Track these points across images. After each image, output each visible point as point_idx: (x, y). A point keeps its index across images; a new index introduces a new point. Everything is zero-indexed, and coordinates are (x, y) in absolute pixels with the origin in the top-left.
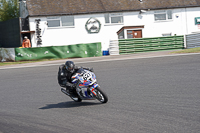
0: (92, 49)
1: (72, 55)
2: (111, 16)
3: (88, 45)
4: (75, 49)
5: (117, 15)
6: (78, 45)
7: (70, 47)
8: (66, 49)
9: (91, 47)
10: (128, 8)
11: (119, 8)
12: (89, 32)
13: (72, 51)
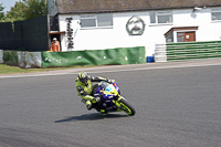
0: (134, 55)
1: (110, 61)
2: (157, 14)
3: (128, 50)
4: (113, 54)
5: (165, 13)
6: (117, 50)
7: (107, 51)
8: (103, 53)
9: (132, 52)
10: (179, 5)
11: (167, 5)
12: (130, 33)
13: (109, 57)
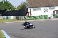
1: (40, 18)
2: (51, 7)
3: (44, 16)
4: (41, 17)
5: (53, 7)
6: (41, 16)
7: (39, 16)
8: (38, 17)
9: (45, 16)
10: (56, 5)
11: (53, 5)
12: (45, 12)
13: (40, 17)
